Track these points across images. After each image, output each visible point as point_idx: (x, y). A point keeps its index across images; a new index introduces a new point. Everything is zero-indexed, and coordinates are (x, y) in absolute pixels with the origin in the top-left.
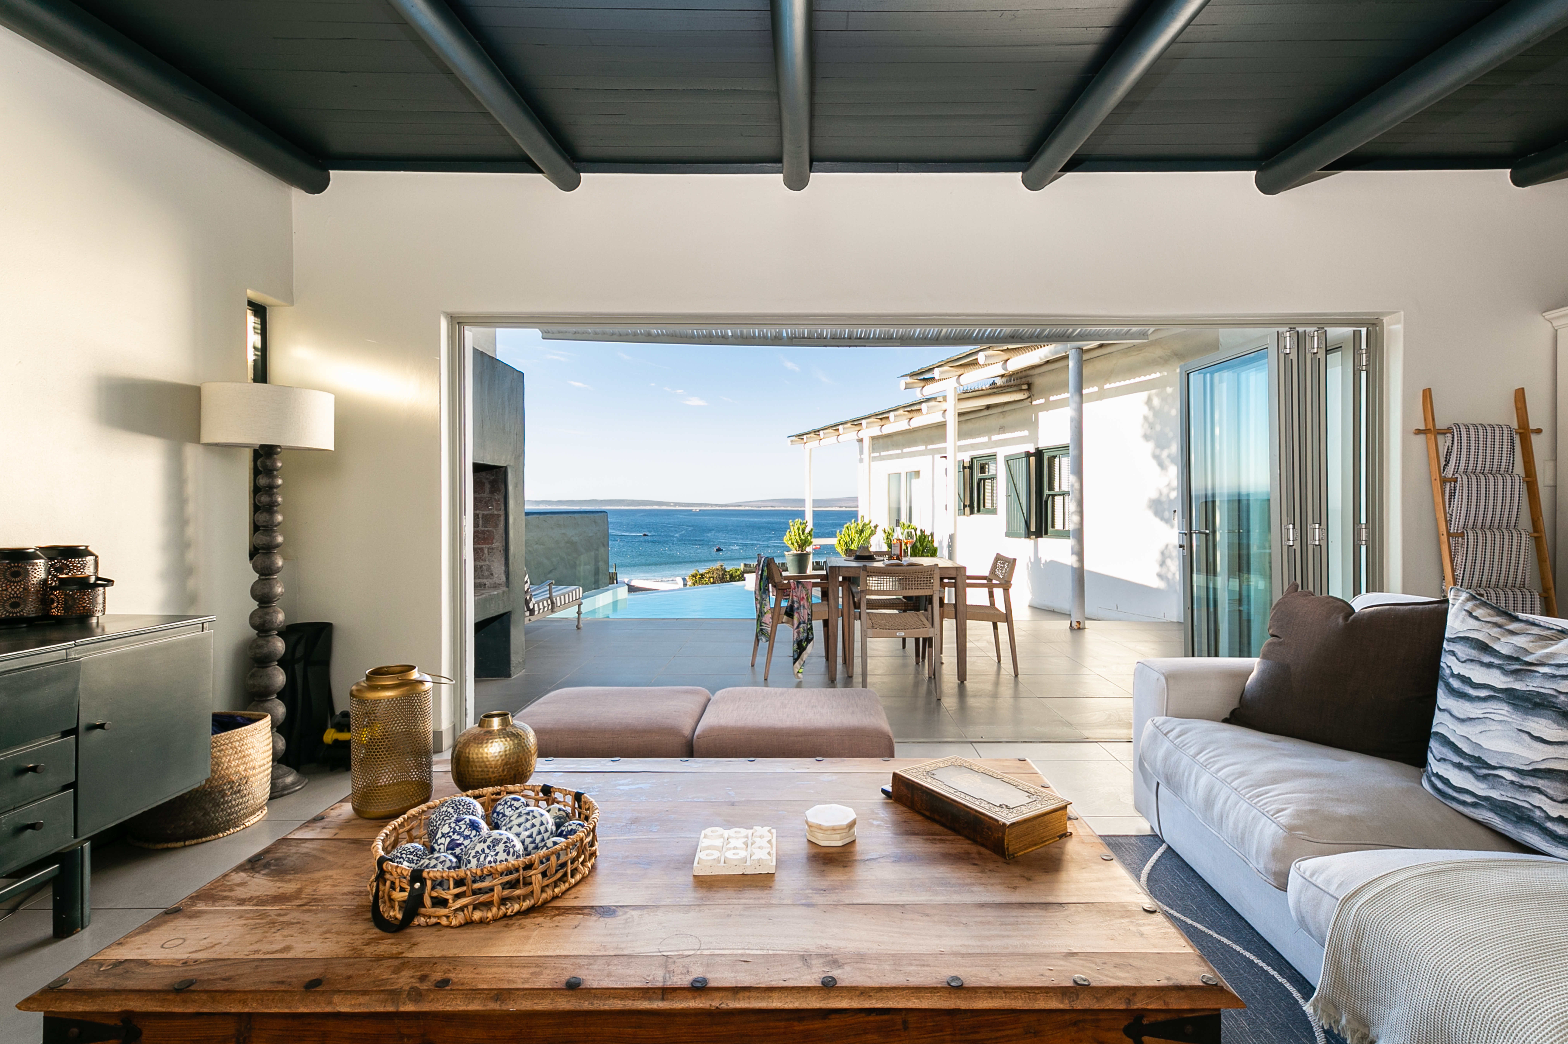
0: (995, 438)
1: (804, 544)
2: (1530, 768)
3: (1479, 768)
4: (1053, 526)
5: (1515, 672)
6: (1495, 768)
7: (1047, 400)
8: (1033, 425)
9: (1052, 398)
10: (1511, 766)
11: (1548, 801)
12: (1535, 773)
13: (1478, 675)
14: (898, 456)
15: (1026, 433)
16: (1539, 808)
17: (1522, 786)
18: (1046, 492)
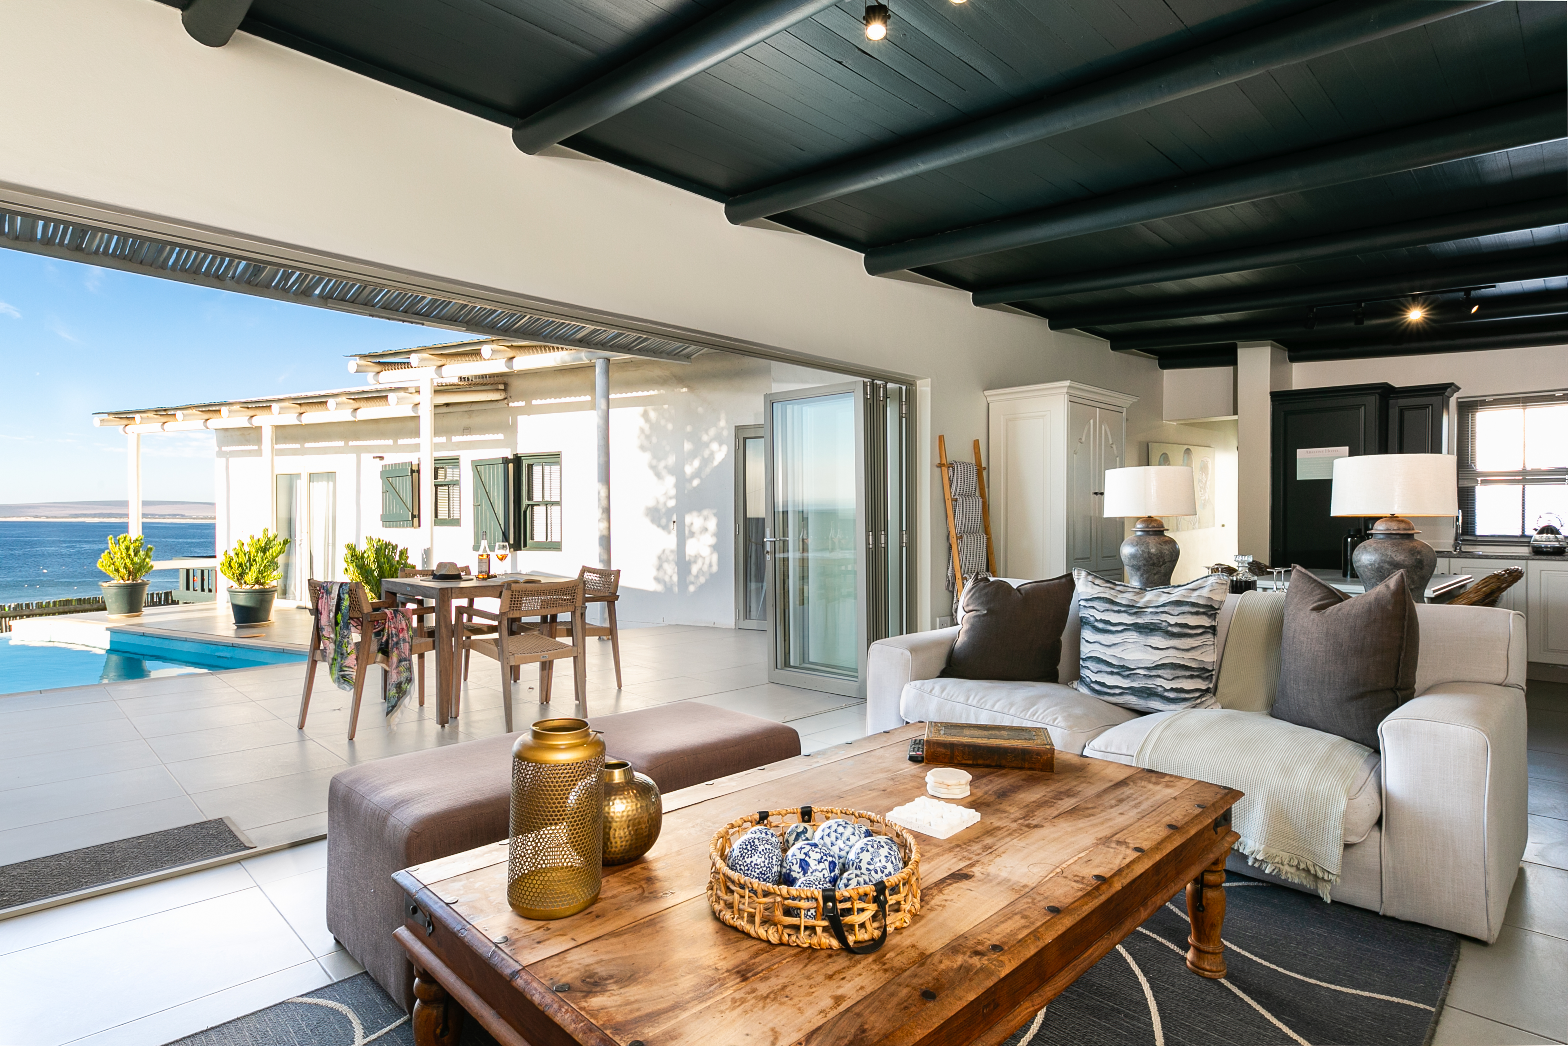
0: (456, 439)
1: (139, 570)
2: (1153, 665)
3: (1124, 671)
4: (532, 538)
5: (1135, 613)
6: (1134, 669)
7: (529, 403)
8: (510, 429)
9: (534, 402)
10: (1143, 666)
11: (1165, 681)
12: (1157, 667)
13: (1114, 618)
14: (294, 452)
15: (501, 436)
16: (1161, 686)
17: (1150, 676)
18: (525, 502)
